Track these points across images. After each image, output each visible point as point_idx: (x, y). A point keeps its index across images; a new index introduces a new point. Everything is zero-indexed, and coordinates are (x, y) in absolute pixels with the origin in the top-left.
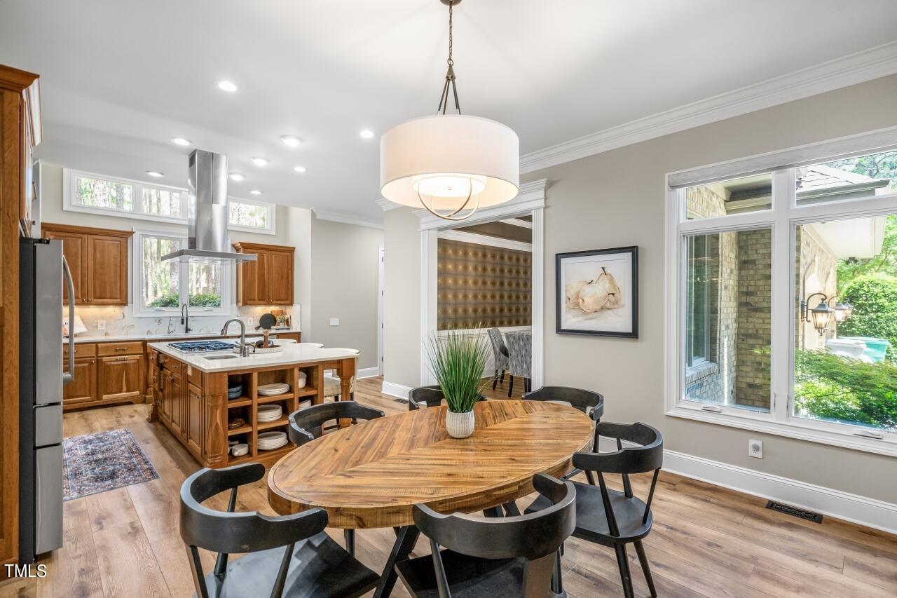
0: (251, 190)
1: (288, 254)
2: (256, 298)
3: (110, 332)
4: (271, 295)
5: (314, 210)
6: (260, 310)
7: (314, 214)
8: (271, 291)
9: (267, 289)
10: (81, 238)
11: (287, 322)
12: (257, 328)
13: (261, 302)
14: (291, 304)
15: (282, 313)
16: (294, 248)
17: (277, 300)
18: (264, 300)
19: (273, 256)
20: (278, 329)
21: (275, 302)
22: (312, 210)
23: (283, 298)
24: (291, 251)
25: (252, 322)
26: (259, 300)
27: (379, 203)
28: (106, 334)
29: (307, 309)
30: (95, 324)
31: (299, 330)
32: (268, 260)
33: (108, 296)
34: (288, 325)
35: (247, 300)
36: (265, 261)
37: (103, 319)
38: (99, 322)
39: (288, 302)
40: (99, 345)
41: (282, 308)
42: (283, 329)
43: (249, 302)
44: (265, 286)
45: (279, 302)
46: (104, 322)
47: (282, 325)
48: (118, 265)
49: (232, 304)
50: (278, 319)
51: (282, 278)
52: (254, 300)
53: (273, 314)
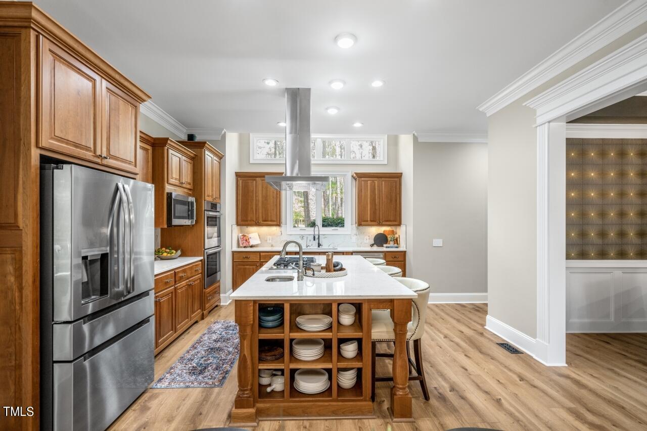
0: (353, 124)
1: (396, 179)
2: (369, 219)
3: (274, 244)
4: (381, 217)
5: (416, 134)
6: (375, 230)
7: (415, 139)
8: (381, 213)
9: (378, 212)
10: (255, 180)
11: (396, 241)
12: (372, 245)
13: (373, 223)
14: (399, 224)
15: (393, 233)
16: (402, 173)
17: (387, 221)
18: (375, 221)
19: (383, 182)
20: (388, 247)
21: (384, 223)
22: (414, 135)
23: (391, 219)
24: (398, 176)
25: (368, 240)
26: (371, 221)
27: (481, 110)
28: (272, 246)
29: (410, 229)
30: (266, 239)
31: (404, 249)
32: (379, 186)
33: (269, 219)
34: (398, 244)
35: (362, 222)
36: (376, 187)
37: (270, 235)
38: (268, 237)
39: (396, 223)
40: (261, 253)
41: (393, 228)
42: (392, 247)
43: (363, 223)
44: (376, 209)
45: (388, 223)
46: (270, 237)
47: (392, 244)
48: (275, 197)
49: (352, 224)
50: (389, 238)
51: (391, 201)
52: (367, 221)
53: (385, 233)
